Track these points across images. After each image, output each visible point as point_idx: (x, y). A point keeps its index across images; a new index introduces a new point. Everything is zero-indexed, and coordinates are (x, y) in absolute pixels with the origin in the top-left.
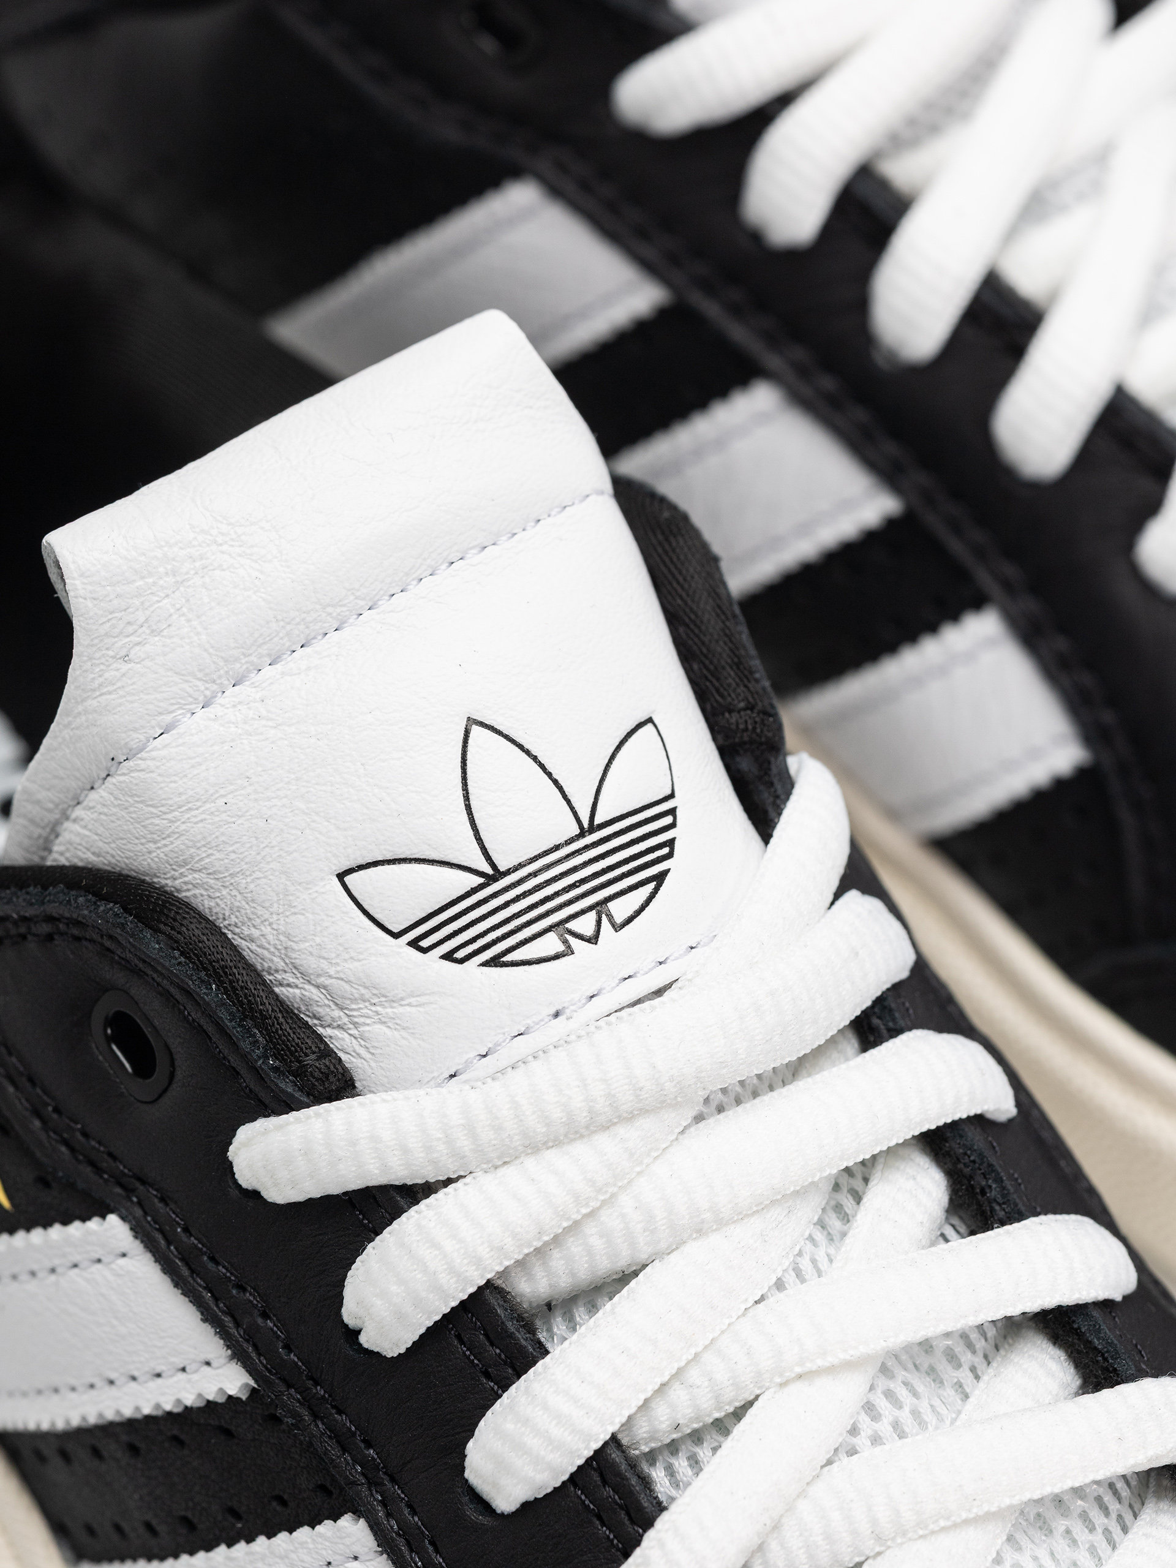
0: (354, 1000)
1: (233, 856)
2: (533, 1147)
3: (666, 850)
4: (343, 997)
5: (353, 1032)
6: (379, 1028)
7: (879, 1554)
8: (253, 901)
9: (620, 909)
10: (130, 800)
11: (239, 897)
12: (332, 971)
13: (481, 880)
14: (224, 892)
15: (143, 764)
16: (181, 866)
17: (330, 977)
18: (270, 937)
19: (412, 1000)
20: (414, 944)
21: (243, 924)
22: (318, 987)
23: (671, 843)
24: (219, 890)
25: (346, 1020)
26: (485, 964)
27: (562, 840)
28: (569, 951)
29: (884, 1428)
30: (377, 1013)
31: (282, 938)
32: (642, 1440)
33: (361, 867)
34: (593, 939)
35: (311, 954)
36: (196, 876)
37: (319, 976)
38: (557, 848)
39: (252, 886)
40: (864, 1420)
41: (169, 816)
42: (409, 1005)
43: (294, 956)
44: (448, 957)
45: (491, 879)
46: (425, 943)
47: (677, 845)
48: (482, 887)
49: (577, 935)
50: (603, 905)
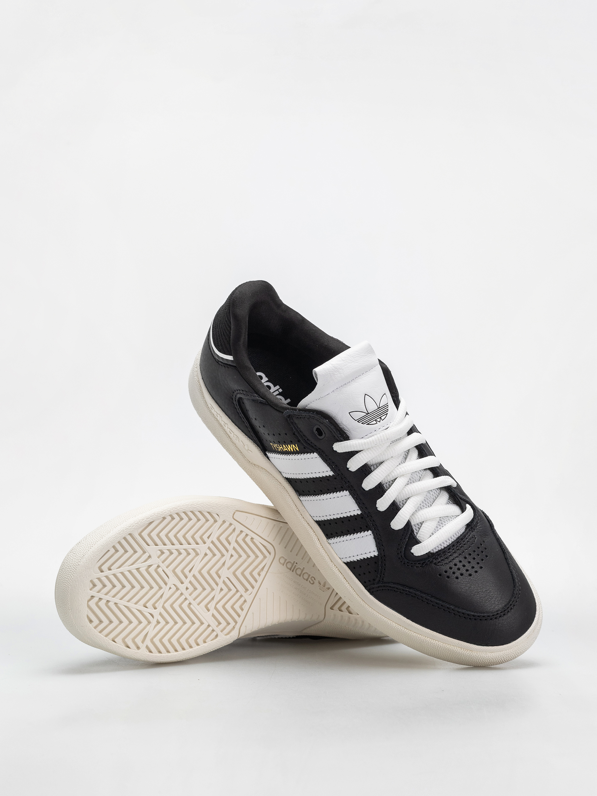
0: (350, 428)
3: (387, 410)
5: (350, 432)
6: (353, 432)
9: (383, 418)
10: (322, 402)
11: (336, 415)
15: (325, 398)
16: (329, 411)
20: (358, 421)
21: (336, 418)
22: (345, 426)
23: (388, 409)
24: (333, 414)
26: (367, 424)
27: (376, 409)
28: (377, 423)
33: (352, 412)
34: (380, 422)
41: (328, 405)
42: (357, 429)
43: (342, 422)
44: (362, 423)
45: (368, 414)
46: (359, 422)
48: (366, 415)
49: (377, 421)
50: (380, 418)
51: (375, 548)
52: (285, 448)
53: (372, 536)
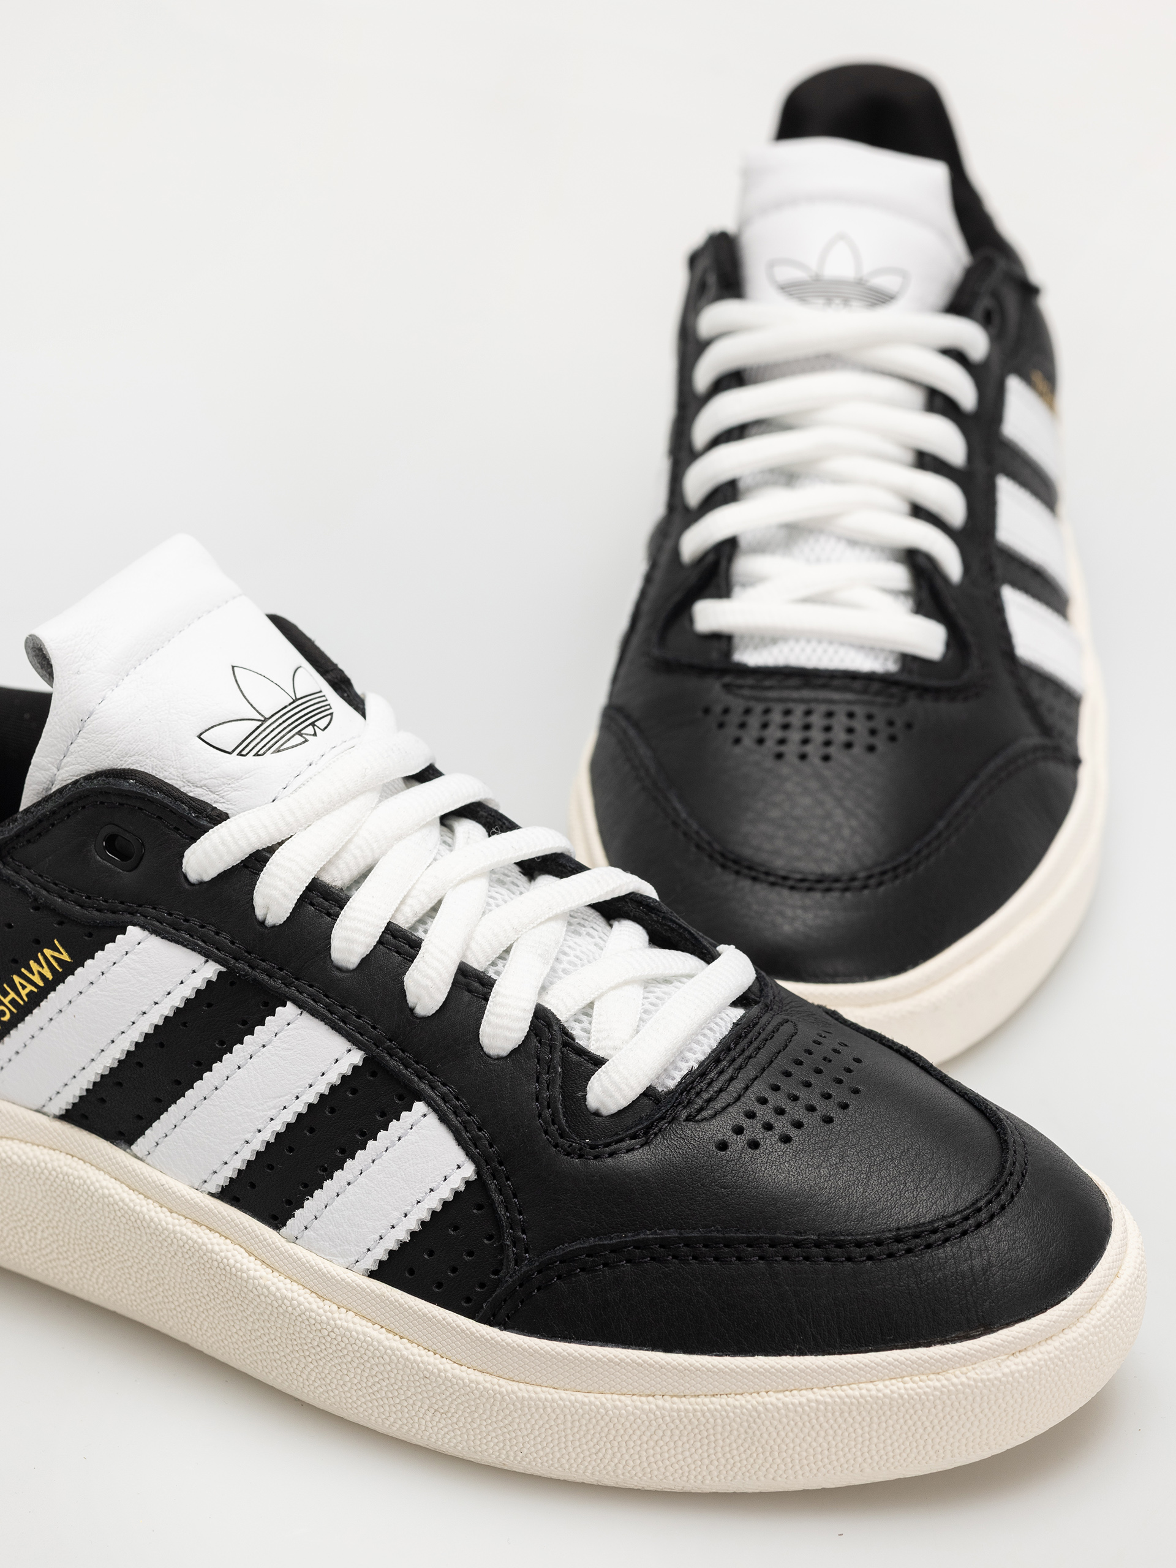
0: (219, 786)
1: (148, 742)
2: (318, 816)
4: (215, 786)
5: (223, 800)
6: (234, 793)
7: (518, 938)
8: (162, 759)
9: (322, 724)
10: (94, 735)
11: (155, 760)
12: (207, 777)
13: (260, 723)
14: (148, 761)
15: (97, 716)
16: (124, 757)
17: (206, 779)
18: (174, 773)
19: (247, 776)
20: (240, 754)
21: (159, 772)
22: (201, 787)
23: (329, 704)
24: (145, 761)
25: (218, 797)
26: (273, 753)
27: (287, 704)
28: (306, 741)
29: (500, 902)
30: (232, 787)
31: (180, 770)
32: (404, 922)
33: (206, 730)
34: (315, 735)
35: (195, 772)
36: (133, 758)
37: (201, 781)
38: (286, 707)
39: (160, 752)
40: (491, 901)
41: (115, 734)
42: (246, 778)
43: (187, 776)
44: (257, 755)
45: (263, 722)
46: (244, 753)
47: (334, 715)
48: (261, 725)
49: (307, 734)
50: (313, 724)
51: (458, 1154)
52: (24, 987)
53: (432, 1119)
